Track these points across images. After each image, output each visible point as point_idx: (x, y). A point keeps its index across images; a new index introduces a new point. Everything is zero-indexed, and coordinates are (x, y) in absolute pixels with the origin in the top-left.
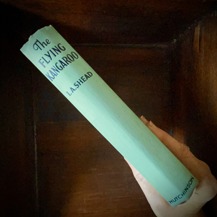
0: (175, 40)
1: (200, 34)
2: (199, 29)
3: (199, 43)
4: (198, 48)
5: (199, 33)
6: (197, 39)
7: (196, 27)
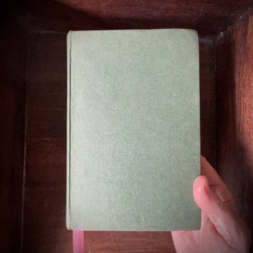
0: (222, 33)
6: (252, 31)
7: (250, 16)
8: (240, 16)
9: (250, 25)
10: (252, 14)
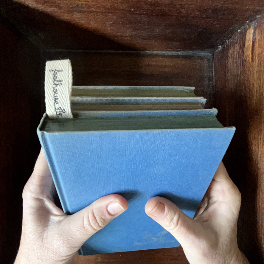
0: (220, 46)
1: (253, 38)
2: (252, 31)
3: (251, 49)
4: (251, 56)
6: (250, 44)
7: (248, 30)
8: (238, 30)
9: (247, 38)
10: (250, 27)
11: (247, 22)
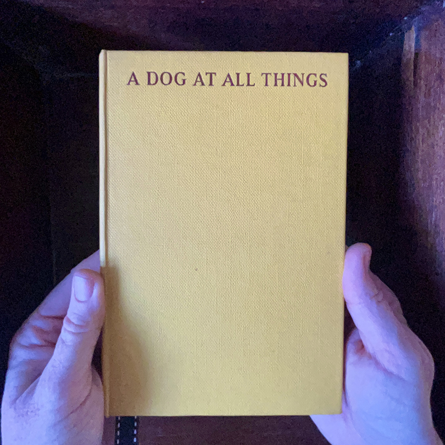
1: (416, 46)
2: (414, 35)
3: (412, 67)
5: (413, 45)
6: (411, 58)
7: (406, 32)
8: (389, 33)
9: (406, 47)
10: (410, 28)
11: (405, 18)
